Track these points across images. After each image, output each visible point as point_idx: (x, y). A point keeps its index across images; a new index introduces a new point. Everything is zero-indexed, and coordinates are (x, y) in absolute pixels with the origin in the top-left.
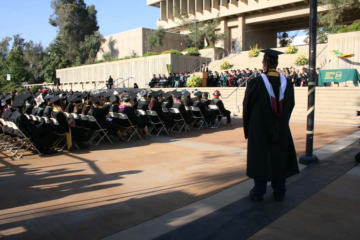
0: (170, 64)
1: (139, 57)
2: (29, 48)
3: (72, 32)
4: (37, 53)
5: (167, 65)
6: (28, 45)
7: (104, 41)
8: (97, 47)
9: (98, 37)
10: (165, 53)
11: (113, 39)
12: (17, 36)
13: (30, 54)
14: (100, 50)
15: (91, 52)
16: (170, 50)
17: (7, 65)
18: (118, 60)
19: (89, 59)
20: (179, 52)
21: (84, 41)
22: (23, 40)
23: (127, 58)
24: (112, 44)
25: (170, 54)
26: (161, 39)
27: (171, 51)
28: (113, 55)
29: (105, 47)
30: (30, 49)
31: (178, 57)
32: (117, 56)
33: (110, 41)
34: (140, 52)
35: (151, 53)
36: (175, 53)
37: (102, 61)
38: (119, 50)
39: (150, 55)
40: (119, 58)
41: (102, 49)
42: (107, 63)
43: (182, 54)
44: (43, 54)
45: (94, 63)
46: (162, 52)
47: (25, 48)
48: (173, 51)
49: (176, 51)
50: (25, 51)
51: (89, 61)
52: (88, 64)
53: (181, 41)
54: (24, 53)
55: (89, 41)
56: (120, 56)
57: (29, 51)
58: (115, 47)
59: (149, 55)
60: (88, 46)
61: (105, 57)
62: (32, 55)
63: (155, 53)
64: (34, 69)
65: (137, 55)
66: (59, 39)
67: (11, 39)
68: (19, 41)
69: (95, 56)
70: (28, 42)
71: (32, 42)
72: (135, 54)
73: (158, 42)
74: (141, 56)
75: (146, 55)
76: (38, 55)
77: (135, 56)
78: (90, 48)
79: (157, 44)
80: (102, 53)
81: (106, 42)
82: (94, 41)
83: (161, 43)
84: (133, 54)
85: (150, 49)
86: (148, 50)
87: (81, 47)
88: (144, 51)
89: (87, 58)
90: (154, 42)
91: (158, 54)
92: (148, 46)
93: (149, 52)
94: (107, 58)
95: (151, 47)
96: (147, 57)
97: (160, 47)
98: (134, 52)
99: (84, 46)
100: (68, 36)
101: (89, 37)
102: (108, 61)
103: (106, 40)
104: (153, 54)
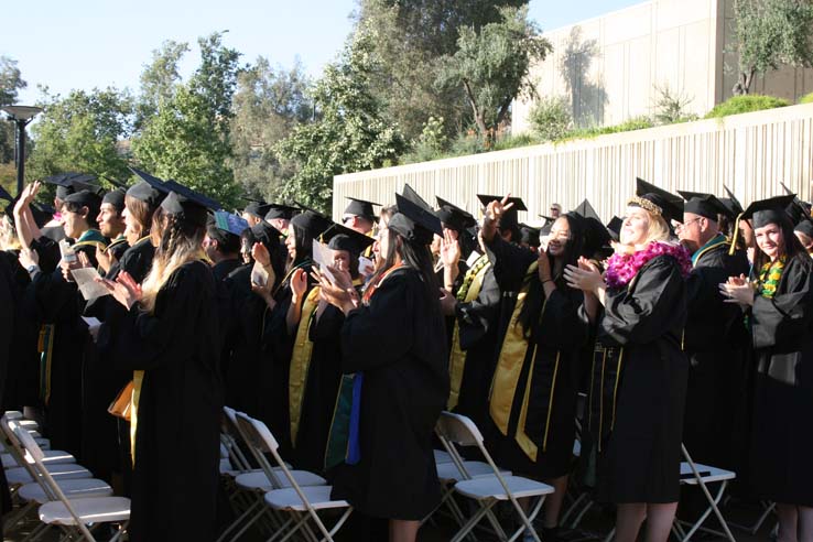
1: (693, 118)
2: (253, 88)
4: (282, 108)
6: (252, 76)
7: (542, 49)
8: (508, 78)
9: (519, 35)
11: (584, 38)
12: (213, 41)
13: (259, 113)
14: (524, 92)
15: (482, 97)
17: (152, 155)
18: (609, 131)
19: (470, 132)
21: (454, 49)
22: (234, 56)
23: (631, 127)
24: (576, 63)
26: (803, 29)
28: (586, 101)
29: (546, 79)
30: (259, 91)
32: (600, 116)
33: (569, 52)
34: (700, 89)
35: (754, 97)
37: (525, 140)
38: (606, 91)
39: (748, 106)
40: (607, 124)
41: (533, 88)
42: (547, 148)
44: (305, 114)
45: (493, 144)
46: (804, 93)
47: (238, 90)
50: (240, 102)
51: (469, 138)
52: (466, 151)
54: (233, 109)
55: (480, 49)
56: (613, 114)
57: (256, 100)
58: (591, 75)
59: (741, 110)
60: (471, 73)
61: (538, 121)
62: (265, 115)
63: (768, 99)
64: (269, 174)
65: (685, 110)
66: (365, 46)
67: (185, 47)
68: (219, 65)
69: (505, 116)
70: (254, 64)
71: (264, 64)
72: (677, 106)
73: (788, 44)
74: (701, 116)
75: (724, 107)
76: (286, 114)
77: (672, 113)
78: (480, 84)
79: (786, 57)
80: (532, 104)
81: (549, 57)
82: (498, 49)
83: (803, 52)
84: (663, 104)
85: (748, 81)
86: (740, 87)
87: (441, 79)
88: (722, 94)
89: (465, 125)
90: (769, 46)
91: (783, 105)
92: (741, 67)
93: (742, 93)
94: (550, 124)
95: (753, 73)
96: (728, 119)
97: (800, 72)
98: (667, 96)
99: (452, 72)
100: (395, 36)
101: (478, 31)
102: (552, 138)
103: (549, 47)
104: (760, 102)
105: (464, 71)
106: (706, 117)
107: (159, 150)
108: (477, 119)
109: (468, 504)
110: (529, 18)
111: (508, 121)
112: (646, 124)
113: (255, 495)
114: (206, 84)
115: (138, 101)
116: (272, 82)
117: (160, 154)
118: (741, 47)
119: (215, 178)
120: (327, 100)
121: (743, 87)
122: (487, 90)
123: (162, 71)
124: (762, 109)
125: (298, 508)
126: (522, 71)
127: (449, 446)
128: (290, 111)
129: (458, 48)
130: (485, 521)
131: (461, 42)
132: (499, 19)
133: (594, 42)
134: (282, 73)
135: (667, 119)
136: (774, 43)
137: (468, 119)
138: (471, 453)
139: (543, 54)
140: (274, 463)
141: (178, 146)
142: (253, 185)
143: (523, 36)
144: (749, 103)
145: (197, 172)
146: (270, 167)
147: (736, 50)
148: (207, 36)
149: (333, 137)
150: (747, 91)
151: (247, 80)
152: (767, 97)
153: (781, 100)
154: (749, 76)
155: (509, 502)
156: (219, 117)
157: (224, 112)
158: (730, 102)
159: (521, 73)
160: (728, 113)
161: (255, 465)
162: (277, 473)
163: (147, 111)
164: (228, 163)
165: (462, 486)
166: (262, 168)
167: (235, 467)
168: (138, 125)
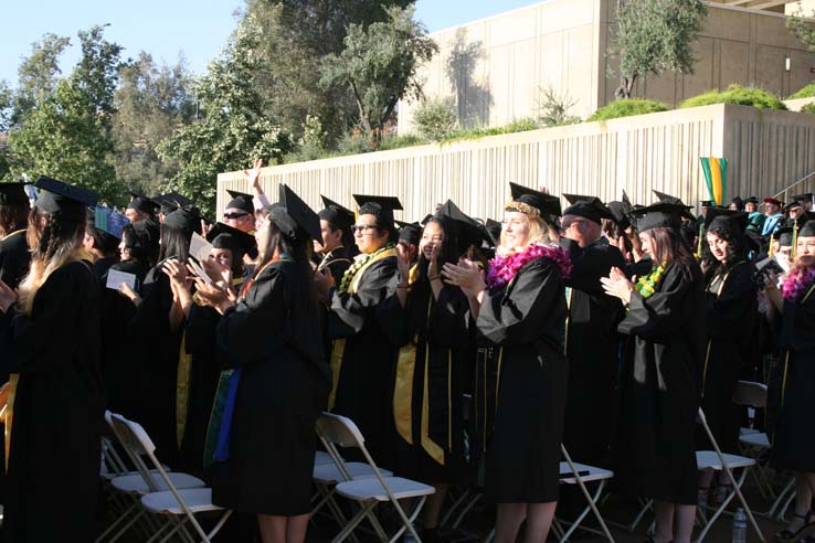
0: (718, 153)
1: (576, 120)
2: (136, 83)
3: (297, 14)
4: (165, 104)
5: (706, 162)
6: (134, 71)
7: (429, 49)
8: (395, 78)
9: (404, 35)
10: (700, 104)
11: (470, 39)
12: (94, 35)
13: (141, 108)
14: (410, 92)
16: (721, 90)
17: (31, 149)
18: (494, 132)
19: (356, 132)
20: (770, 99)
21: (339, 47)
22: (116, 50)
23: (516, 128)
24: (462, 64)
25: (721, 107)
26: (683, 36)
27: (727, 94)
28: (471, 102)
29: (433, 80)
30: (142, 87)
31: (760, 124)
32: (485, 118)
33: (455, 53)
34: (583, 92)
35: (636, 102)
36: (750, 103)
37: (411, 141)
38: (491, 93)
39: (628, 111)
40: (492, 126)
41: (419, 89)
42: (433, 148)
43: (783, 108)
44: (189, 112)
45: (378, 144)
46: (683, 98)
47: (120, 85)
48: (736, 92)
49: (756, 93)
50: (122, 97)
51: (354, 138)
52: (351, 151)
53: (786, 51)
54: (116, 104)
55: (367, 48)
56: (498, 116)
57: (137, 97)
58: (478, 76)
59: (623, 114)
60: (358, 72)
61: (424, 123)
62: (147, 111)
63: (648, 103)
64: (151, 171)
65: (569, 112)
66: (248, 43)
67: (66, 41)
68: (100, 59)
69: (390, 116)
70: (136, 59)
71: (147, 59)
72: (561, 109)
73: (669, 50)
75: (604, 114)
76: (169, 110)
77: (556, 115)
78: (366, 84)
79: (667, 64)
80: (416, 105)
81: (435, 57)
82: (385, 50)
83: (683, 58)
84: (547, 106)
85: (629, 85)
86: (622, 91)
87: (327, 78)
88: (605, 97)
89: (351, 125)
90: (650, 51)
91: (664, 110)
92: (623, 71)
93: (624, 97)
94: (434, 125)
95: (634, 77)
96: (610, 122)
97: (680, 77)
98: (551, 98)
99: (339, 71)
100: (281, 34)
101: (365, 30)
102: (438, 139)
103: (436, 47)
104: (642, 106)
105: (351, 70)
106: (589, 120)
107: (38, 145)
108: (363, 119)
109: (349, 505)
110: (416, 18)
111: (394, 121)
112: (530, 126)
113: (132, 499)
114: (87, 79)
115: (16, 94)
116: (155, 78)
117: (38, 148)
118: (623, 52)
119: (95, 174)
120: (211, 97)
121: (625, 91)
122: (373, 90)
123: (42, 63)
124: (642, 113)
125: (176, 511)
126: (408, 70)
127: (329, 447)
128: (174, 108)
129: (345, 47)
130: (366, 522)
131: (348, 40)
132: (385, 18)
133: (480, 43)
134: (165, 68)
135: (551, 121)
136: (656, 49)
137: (353, 118)
138: (351, 454)
139: (429, 55)
140: (151, 466)
141: (58, 140)
142: (134, 182)
143: (409, 36)
144: (631, 107)
145: (77, 168)
146: (153, 164)
147: (617, 53)
148: (87, 29)
149: (218, 136)
150: (629, 95)
151: (129, 75)
152: (647, 101)
153: (662, 105)
154: (630, 80)
155: (390, 503)
156: (100, 112)
157: (106, 107)
158: (612, 105)
159: (408, 74)
160: (610, 117)
161: (132, 468)
162: (154, 475)
163: (25, 105)
164: (109, 159)
165: (342, 487)
166: (146, 165)
167: (111, 470)
168: (15, 119)
